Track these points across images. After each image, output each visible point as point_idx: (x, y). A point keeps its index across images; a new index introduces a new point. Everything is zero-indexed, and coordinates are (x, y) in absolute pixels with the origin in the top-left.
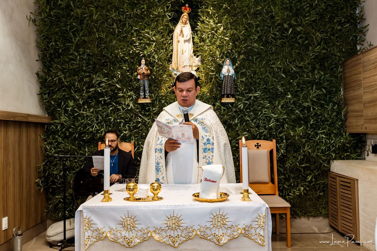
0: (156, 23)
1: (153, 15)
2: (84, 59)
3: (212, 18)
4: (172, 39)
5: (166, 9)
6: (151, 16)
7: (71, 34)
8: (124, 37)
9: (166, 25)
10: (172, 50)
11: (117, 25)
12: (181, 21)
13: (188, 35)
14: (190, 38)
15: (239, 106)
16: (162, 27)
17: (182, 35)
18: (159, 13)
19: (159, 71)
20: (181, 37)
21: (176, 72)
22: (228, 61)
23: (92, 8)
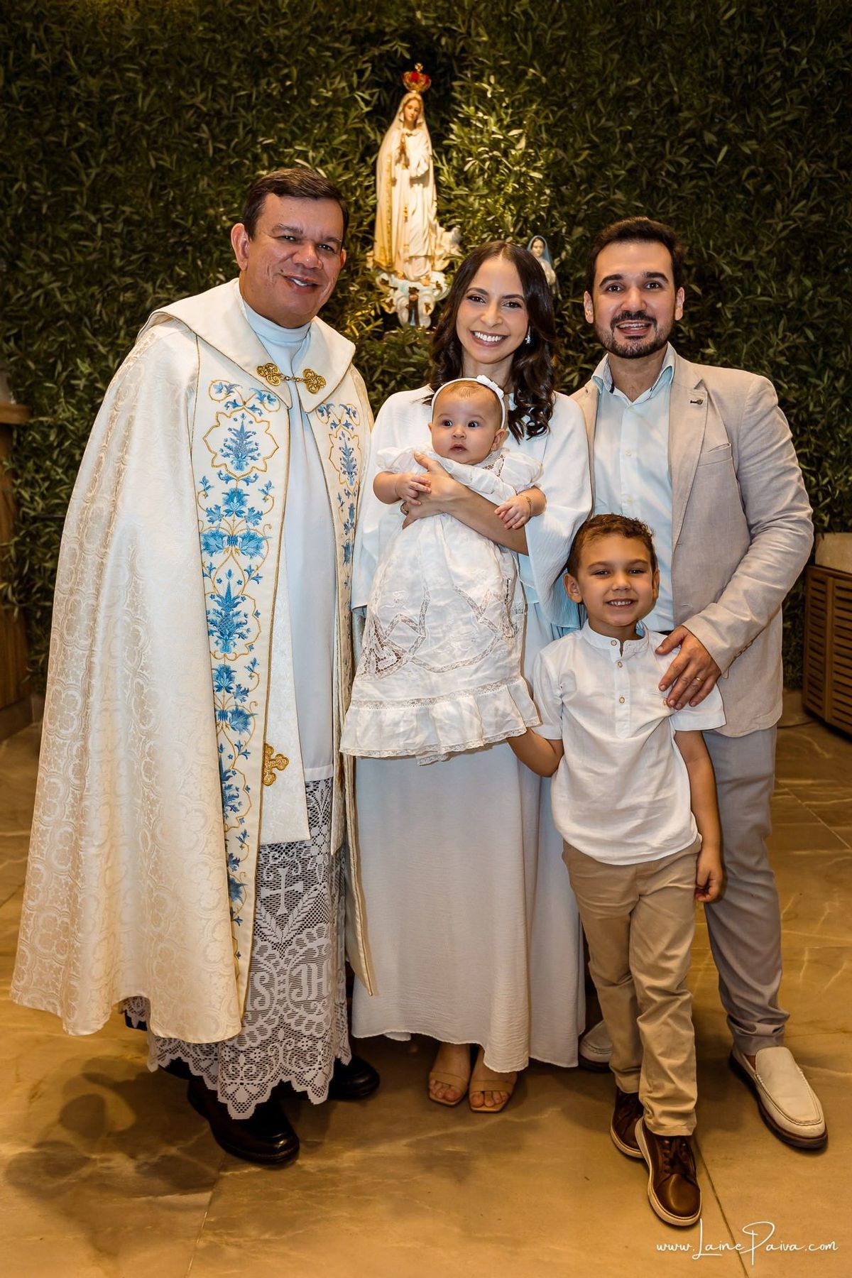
0: (325, 124)
1: (317, 98)
2: (116, 235)
3: (494, 109)
4: (374, 172)
5: (355, 79)
6: (313, 102)
7: (74, 155)
8: (230, 168)
9: (355, 129)
10: (374, 209)
11: (211, 130)
12: (399, 117)
13: (422, 162)
14: (427, 172)
15: (568, 379)
16: (344, 137)
17: (403, 161)
18: (335, 91)
20: (400, 166)
21: (385, 276)
22: (538, 243)
23: (131, 75)
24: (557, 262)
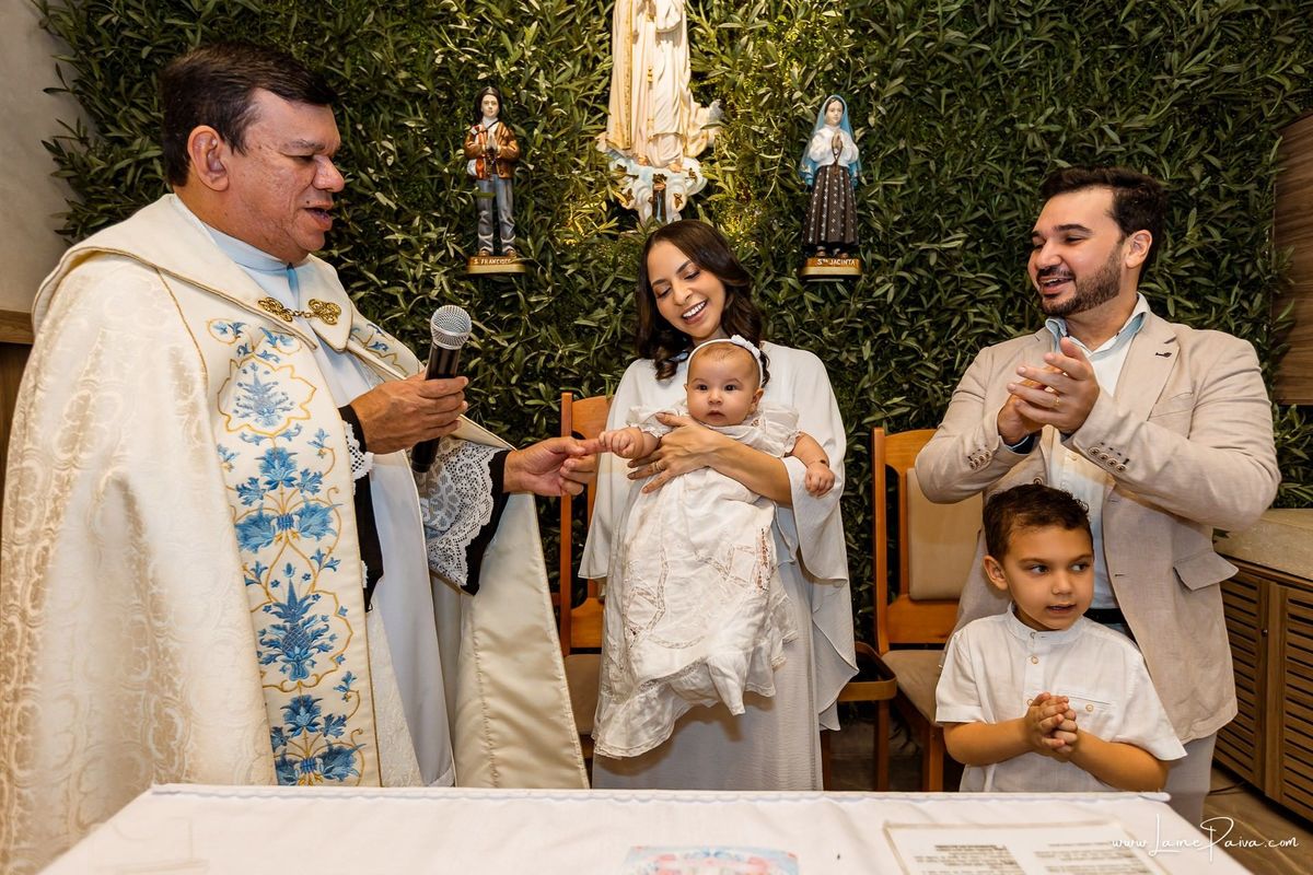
13: (673, 9)
14: (679, 24)
15: (878, 292)
17: (647, 11)
19: (555, 143)
20: (644, 17)
21: (622, 162)
22: (836, 105)
24: (859, 133)
